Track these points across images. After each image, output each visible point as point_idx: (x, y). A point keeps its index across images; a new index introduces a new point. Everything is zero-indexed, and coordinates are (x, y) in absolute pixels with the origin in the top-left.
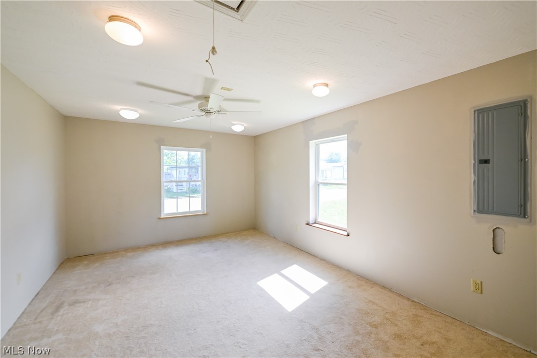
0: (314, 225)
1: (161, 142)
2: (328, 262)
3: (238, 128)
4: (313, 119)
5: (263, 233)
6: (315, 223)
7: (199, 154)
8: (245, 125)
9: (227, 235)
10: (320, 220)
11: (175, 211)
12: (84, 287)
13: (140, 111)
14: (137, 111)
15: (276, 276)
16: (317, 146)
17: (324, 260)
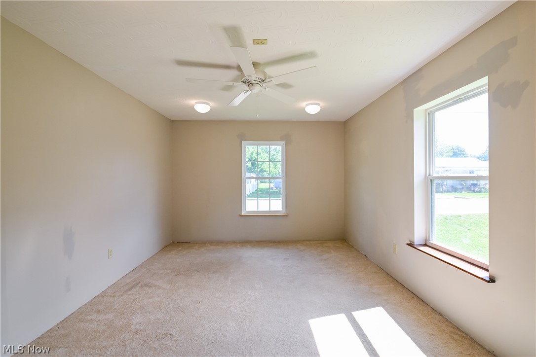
0: (422, 248)
1: (242, 137)
2: (447, 320)
3: (313, 109)
4: (420, 70)
5: (352, 247)
6: (425, 245)
7: (279, 148)
8: (322, 104)
9: (308, 242)
10: (435, 241)
11: (256, 210)
12: (161, 272)
13: (212, 104)
14: (208, 104)
15: (342, 318)
16: (430, 115)
17: (440, 314)
